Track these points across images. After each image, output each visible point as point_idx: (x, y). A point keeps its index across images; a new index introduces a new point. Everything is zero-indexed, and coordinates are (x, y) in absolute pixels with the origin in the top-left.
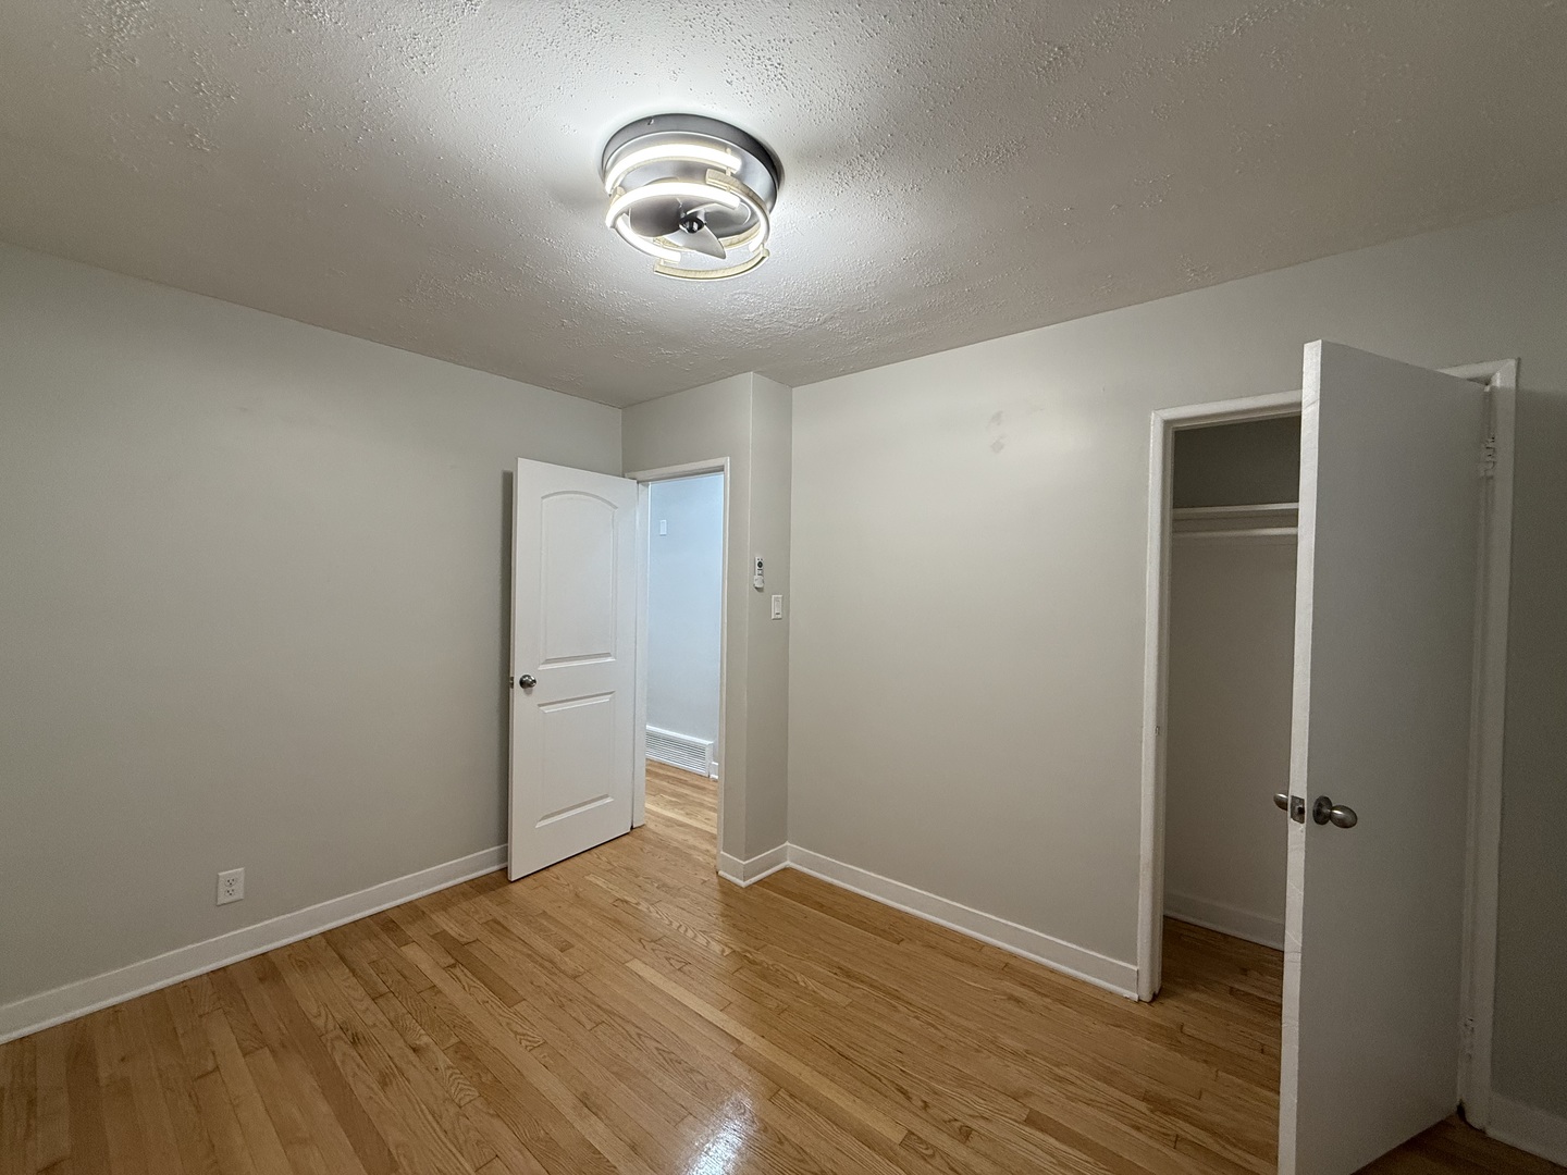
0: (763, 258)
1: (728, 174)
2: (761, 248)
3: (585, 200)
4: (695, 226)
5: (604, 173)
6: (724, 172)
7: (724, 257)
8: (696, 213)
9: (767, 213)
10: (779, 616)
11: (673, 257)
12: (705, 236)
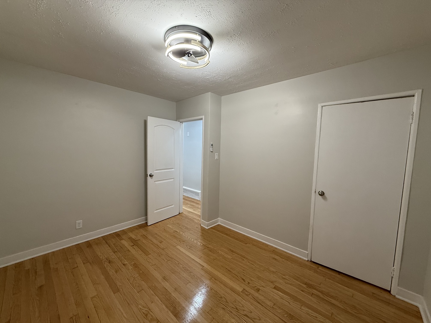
0: (208, 63)
1: (197, 41)
2: (208, 61)
3: (160, 48)
4: (190, 55)
5: (165, 41)
6: (196, 41)
7: (198, 63)
8: (190, 52)
9: (209, 51)
10: (217, 159)
11: (185, 63)
12: (193, 57)
